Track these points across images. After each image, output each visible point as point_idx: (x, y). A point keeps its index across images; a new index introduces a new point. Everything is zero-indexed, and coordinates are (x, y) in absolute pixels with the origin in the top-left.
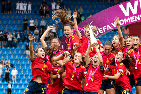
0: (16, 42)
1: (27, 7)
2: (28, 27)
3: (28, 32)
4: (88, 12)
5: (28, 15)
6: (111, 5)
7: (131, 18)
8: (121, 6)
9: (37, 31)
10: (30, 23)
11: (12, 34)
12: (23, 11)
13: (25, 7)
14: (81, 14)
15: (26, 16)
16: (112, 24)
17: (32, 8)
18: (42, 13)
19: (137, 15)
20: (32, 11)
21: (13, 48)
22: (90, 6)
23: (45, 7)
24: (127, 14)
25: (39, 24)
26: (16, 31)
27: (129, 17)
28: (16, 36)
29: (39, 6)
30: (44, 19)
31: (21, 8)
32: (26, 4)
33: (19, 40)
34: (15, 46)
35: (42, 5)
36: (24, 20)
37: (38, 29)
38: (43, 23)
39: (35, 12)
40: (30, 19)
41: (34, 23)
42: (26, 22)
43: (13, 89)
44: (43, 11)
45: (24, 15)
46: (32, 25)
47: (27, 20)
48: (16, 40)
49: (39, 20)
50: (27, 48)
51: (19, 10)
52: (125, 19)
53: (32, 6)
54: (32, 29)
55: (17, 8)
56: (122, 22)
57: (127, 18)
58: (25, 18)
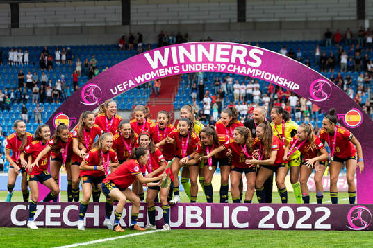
0: (8, 103)
1: (23, 56)
2: (25, 84)
3: (25, 90)
4: (103, 63)
5: (25, 67)
6: (133, 54)
7: (160, 70)
8: (147, 56)
9: (36, 89)
10: (26, 78)
11: (4, 93)
12: (18, 62)
13: (21, 58)
14: (94, 66)
15: (22, 69)
16: (136, 78)
17: (29, 59)
18: (42, 65)
19: (167, 67)
20: (29, 63)
21: (5, 111)
22: (107, 55)
23: (46, 58)
24: (154, 65)
25: (39, 80)
26: (9, 89)
27: (158, 69)
28: (9, 95)
29: (39, 56)
30: (46, 73)
31: (15, 59)
32: (22, 54)
33: (13, 100)
34: (8, 108)
35: (42, 54)
36: (20, 75)
37: (38, 86)
38: (44, 78)
39: (34, 64)
40: (28, 74)
41: (32, 78)
42: (21, 77)
43: (6, 165)
44: (44, 63)
45: (20, 67)
46: (29, 80)
47: (23, 74)
48: (8, 101)
49: (40, 75)
50: (24, 111)
51: (12, 61)
52: (152, 73)
53: (29, 56)
54: (31, 85)
55: (10, 58)
56: (148, 76)
57: (154, 70)
58: (21, 72)
